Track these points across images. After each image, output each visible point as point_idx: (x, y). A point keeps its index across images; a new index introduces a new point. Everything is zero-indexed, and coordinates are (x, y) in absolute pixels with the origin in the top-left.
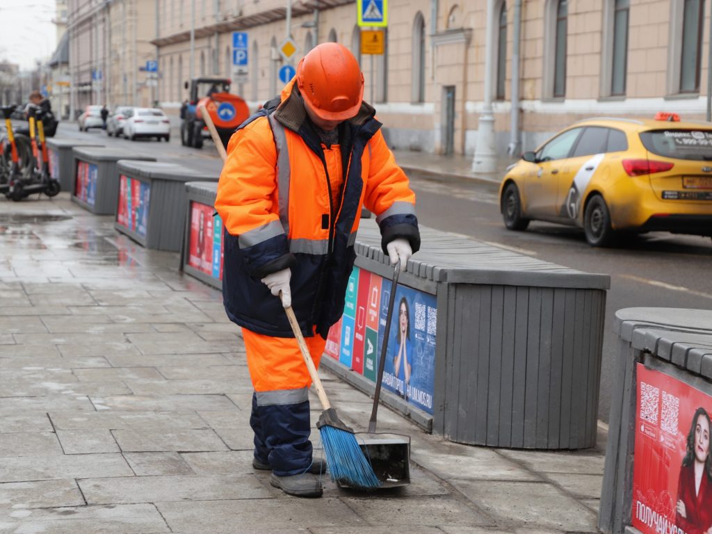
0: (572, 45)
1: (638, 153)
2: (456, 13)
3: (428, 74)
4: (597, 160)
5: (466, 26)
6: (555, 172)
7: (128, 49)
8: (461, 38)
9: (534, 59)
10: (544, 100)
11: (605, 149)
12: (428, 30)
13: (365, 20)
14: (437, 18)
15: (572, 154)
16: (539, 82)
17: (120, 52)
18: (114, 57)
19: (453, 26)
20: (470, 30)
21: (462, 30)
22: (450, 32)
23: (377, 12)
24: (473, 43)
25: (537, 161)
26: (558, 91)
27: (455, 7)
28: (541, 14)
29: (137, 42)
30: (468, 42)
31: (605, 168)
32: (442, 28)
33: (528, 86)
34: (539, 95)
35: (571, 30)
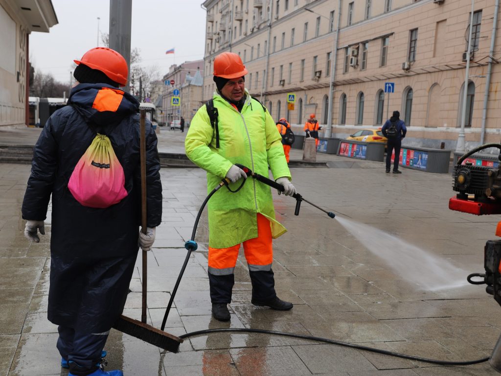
0: (348, 110)
1: (376, 135)
2: (313, 99)
3: (303, 116)
4: (367, 137)
5: (316, 103)
6: (357, 139)
7: (189, 103)
8: (314, 106)
9: (336, 113)
10: (339, 125)
11: (368, 134)
12: (303, 103)
13: (289, 100)
14: (307, 100)
15: (361, 135)
16: (337, 120)
17: (186, 104)
18: (183, 106)
19: (311, 103)
20: (317, 104)
21: (314, 104)
22: (310, 104)
23: (293, 98)
24: (318, 108)
25: (353, 137)
26: (343, 122)
27: (312, 97)
28: (339, 101)
29: (193, 101)
30: (316, 107)
31: (368, 138)
32: (308, 103)
33: (334, 121)
34: (337, 123)
35: (347, 106)
